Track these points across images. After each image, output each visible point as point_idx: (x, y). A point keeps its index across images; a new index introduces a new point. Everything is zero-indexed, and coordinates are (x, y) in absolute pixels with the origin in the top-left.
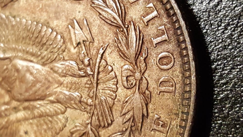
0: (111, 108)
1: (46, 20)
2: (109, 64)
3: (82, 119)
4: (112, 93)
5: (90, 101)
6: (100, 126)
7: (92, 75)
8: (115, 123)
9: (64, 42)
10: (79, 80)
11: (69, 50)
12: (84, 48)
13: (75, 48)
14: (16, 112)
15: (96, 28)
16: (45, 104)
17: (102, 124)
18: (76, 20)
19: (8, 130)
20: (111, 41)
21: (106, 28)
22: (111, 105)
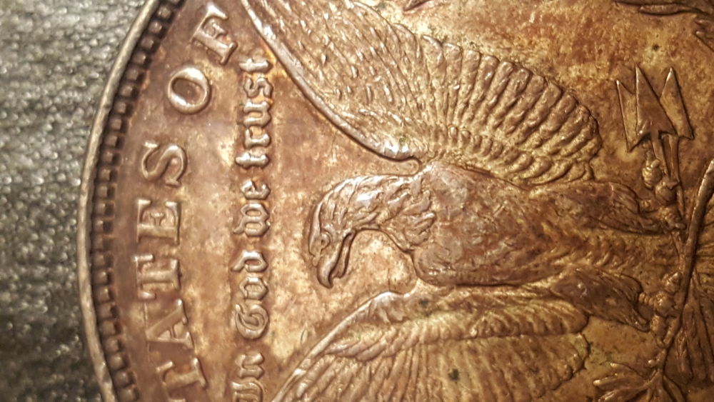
1: (544, 61)
3: (636, 353)
7: (678, 230)
10: (635, 240)
11: (611, 152)
12: (659, 150)
13: (631, 150)
14: (427, 315)
15: (703, 100)
16: (521, 298)
18: (642, 71)
19: (396, 364)
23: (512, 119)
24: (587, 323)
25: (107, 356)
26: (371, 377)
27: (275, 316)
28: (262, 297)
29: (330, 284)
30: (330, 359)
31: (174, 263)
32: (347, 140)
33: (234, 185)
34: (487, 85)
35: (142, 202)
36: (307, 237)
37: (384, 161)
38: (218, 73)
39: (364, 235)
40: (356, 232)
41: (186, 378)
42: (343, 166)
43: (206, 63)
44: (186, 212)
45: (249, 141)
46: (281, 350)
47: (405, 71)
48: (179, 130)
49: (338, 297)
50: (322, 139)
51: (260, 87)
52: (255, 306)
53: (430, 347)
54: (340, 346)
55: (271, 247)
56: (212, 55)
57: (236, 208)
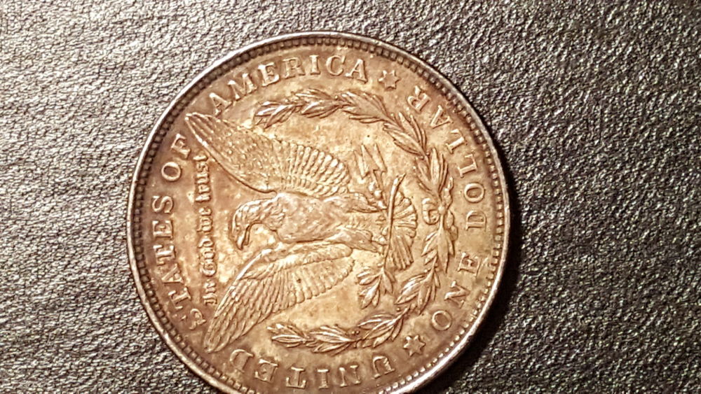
0: (409, 249)
1: (324, 145)
2: (406, 196)
3: (373, 262)
4: (410, 230)
5: (382, 240)
6: (396, 269)
7: (385, 209)
8: (414, 265)
9: (348, 173)
10: (368, 216)
11: (355, 181)
12: (374, 178)
13: (362, 179)
14: (285, 256)
15: (390, 156)
16: (324, 245)
17: (399, 266)
18: (364, 147)
19: (274, 279)
20: (408, 171)
21: (403, 154)
22: (410, 244)
23: (313, 171)
24: (352, 252)
25: (146, 291)
26: (264, 285)
27: (219, 265)
28: (213, 258)
29: (242, 248)
30: (245, 280)
31: (172, 247)
32: (243, 187)
33: (196, 211)
34: (301, 158)
35: (155, 223)
36: (230, 229)
37: (260, 194)
38: (184, 163)
39: (255, 226)
40: (252, 225)
41: (182, 296)
42: (242, 198)
43: (178, 159)
44: (175, 224)
45: (200, 191)
46: (223, 279)
47: (266, 155)
48: (168, 189)
49: (246, 254)
50: (233, 187)
51: (204, 167)
52: (209, 262)
53: (288, 270)
54: (249, 274)
55: (215, 236)
56: (181, 156)
57: (198, 221)
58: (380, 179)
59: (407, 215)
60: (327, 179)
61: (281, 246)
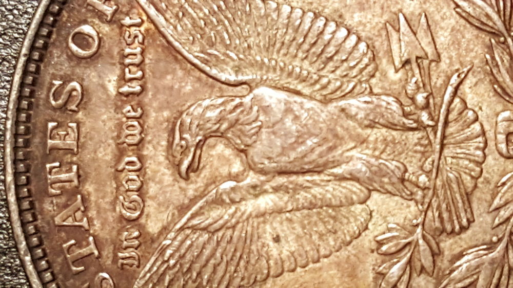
0: (468, 197)
1: (336, 10)
2: (469, 106)
3: (403, 216)
4: (471, 165)
5: (423, 179)
6: (443, 231)
7: (431, 126)
8: (475, 227)
9: (374, 58)
10: (402, 135)
11: (384, 74)
12: (417, 71)
13: (397, 71)
14: (257, 196)
15: (446, 34)
16: (322, 181)
17: (449, 227)
18: (404, 15)
19: (236, 233)
20: (476, 61)
21: (470, 33)
22: (469, 190)
23: (314, 53)
24: (368, 197)
25: (27, 237)
26: (218, 243)
27: (149, 202)
28: (139, 190)
29: (187, 178)
30: (188, 232)
31: (75, 168)
32: (198, 73)
33: (118, 109)
34: (296, 30)
35: (51, 125)
36: (170, 144)
37: (224, 86)
38: (106, 28)
39: (211, 141)
40: (206, 138)
41: (84, 251)
42: (195, 91)
43: (97, 21)
44: (83, 129)
45: (128, 76)
46: (153, 227)
47: (238, 22)
48: (78, 70)
49: (192, 186)
50: (180, 73)
51: (136, 37)
52: (135, 196)
54: (195, 222)
55: (145, 153)
56: (100, 15)
57: (120, 126)
58: (427, 74)
59: (468, 139)
60: (337, 68)
61: (252, 178)
